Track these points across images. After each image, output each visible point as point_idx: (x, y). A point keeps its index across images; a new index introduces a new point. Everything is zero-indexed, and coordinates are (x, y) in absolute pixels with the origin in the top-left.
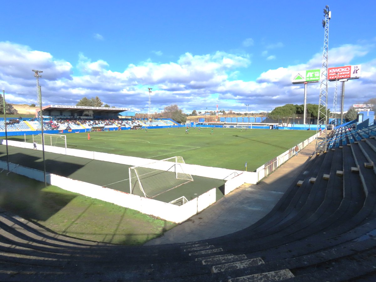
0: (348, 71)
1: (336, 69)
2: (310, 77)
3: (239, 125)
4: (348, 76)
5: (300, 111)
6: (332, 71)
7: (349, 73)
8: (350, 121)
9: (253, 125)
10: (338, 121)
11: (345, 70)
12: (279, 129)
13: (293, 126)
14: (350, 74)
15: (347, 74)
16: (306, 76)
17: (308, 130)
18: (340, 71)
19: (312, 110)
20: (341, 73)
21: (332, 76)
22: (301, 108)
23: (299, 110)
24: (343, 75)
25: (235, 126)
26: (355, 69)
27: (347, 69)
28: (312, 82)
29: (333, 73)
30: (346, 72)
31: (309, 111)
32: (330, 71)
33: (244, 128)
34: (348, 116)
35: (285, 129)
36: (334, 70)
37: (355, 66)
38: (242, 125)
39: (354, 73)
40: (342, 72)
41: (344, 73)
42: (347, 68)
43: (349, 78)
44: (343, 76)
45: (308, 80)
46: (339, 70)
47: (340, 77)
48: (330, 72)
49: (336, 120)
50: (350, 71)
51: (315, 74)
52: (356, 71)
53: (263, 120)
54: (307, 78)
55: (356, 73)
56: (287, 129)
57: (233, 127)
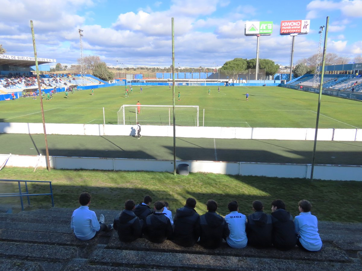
0: (299, 26)
1: (288, 23)
2: (263, 30)
3: (190, 81)
4: (299, 30)
5: (252, 66)
6: (285, 24)
7: (299, 27)
8: (299, 76)
9: (207, 81)
10: (282, 76)
11: (296, 24)
12: (235, 85)
13: (248, 82)
14: (300, 29)
15: (298, 29)
16: (260, 28)
17: (264, 86)
18: (292, 25)
19: (265, 64)
20: (293, 28)
21: (285, 30)
22: (252, 63)
23: (251, 64)
24: (294, 29)
25: (184, 84)
26: (305, 24)
27: (298, 24)
28: (265, 35)
29: (285, 27)
30: (297, 26)
31: (261, 66)
32: (283, 24)
33: (195, 85)
34: (297, 71)
35: (241, 85)
36: (286, 23)
37: (305, 21)
38: (193, 81)
39: (304, 28)
40: (294, 26)
41: (295, 27)
42: (298, 22)
43: (300, 33)
44: (294, 31)
45: (262, 32)
46: (291, 23)
47: (292, 31)
48: (283, 26)
49: (280, 76)
50: (301, 25)
51: (268, 26)
52: (306, 26)
53: (208, 76)
54: (260, 30)
55: (306, 28)
56: (242, 85)
57: (181, 84)
